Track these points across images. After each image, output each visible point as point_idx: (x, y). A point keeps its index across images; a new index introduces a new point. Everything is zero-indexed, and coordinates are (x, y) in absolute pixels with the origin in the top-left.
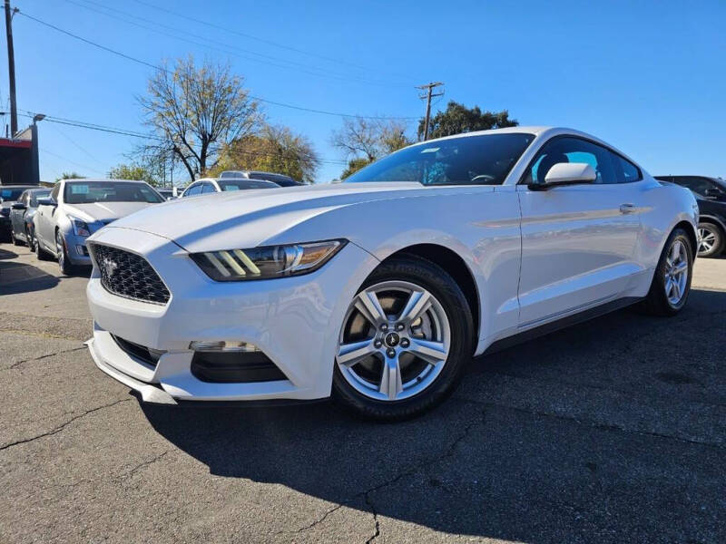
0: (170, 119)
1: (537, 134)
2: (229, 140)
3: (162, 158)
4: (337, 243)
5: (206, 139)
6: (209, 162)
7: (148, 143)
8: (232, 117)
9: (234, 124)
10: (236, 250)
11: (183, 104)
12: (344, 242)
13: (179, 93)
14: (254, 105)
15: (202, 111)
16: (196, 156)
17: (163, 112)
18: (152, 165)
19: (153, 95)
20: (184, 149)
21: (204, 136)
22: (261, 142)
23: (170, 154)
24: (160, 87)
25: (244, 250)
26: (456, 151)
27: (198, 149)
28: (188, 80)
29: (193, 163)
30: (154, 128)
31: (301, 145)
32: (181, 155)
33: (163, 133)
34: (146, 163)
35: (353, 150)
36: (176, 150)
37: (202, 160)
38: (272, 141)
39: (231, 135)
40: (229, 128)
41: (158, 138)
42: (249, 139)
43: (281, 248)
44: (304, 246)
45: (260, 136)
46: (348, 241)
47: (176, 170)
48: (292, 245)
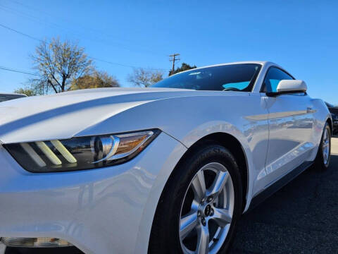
0: (47, 66)
1: (262, 64)
2: (77, 78)
3: (42, 85)
4: (151, 133)
5: (65, 77)
6: (66, 87)
7: (35, 77)
8: (78, 66)
9: (80, 70)
10: (54, 140)
11: (53, 60)
12: (157, 132)
13: (52, 54)
14: (90, 61)
15: (64, 63)
16: (59, 84)
17: (43, 63)
18: (36, 88)
19: (38, 54)
20: (53, 81)
21: (64, 76)
22: (93, 79)
23: (46, 83)
24: (42, 50)
25: (60, 140)
26: (210, 75)
27: (61, 81)
28: (57, 48)
29: (58, 88)
30: (37, 70)
31: (113, 80)
32: (52, 84)
33: (43, 73)
34: (33, 88)
35: (138, 84)
36: (49, 81)
37: (63, 87)
38: (98, 78)
39: (78, 75)
40: (77, 72)
41: (40, 76)
42: (87, 77)
43: (98, 138)
44: (120, 136)
45: (93, 76)
46: (161, 131)
47: (49, 92)
48: (108, 136)
